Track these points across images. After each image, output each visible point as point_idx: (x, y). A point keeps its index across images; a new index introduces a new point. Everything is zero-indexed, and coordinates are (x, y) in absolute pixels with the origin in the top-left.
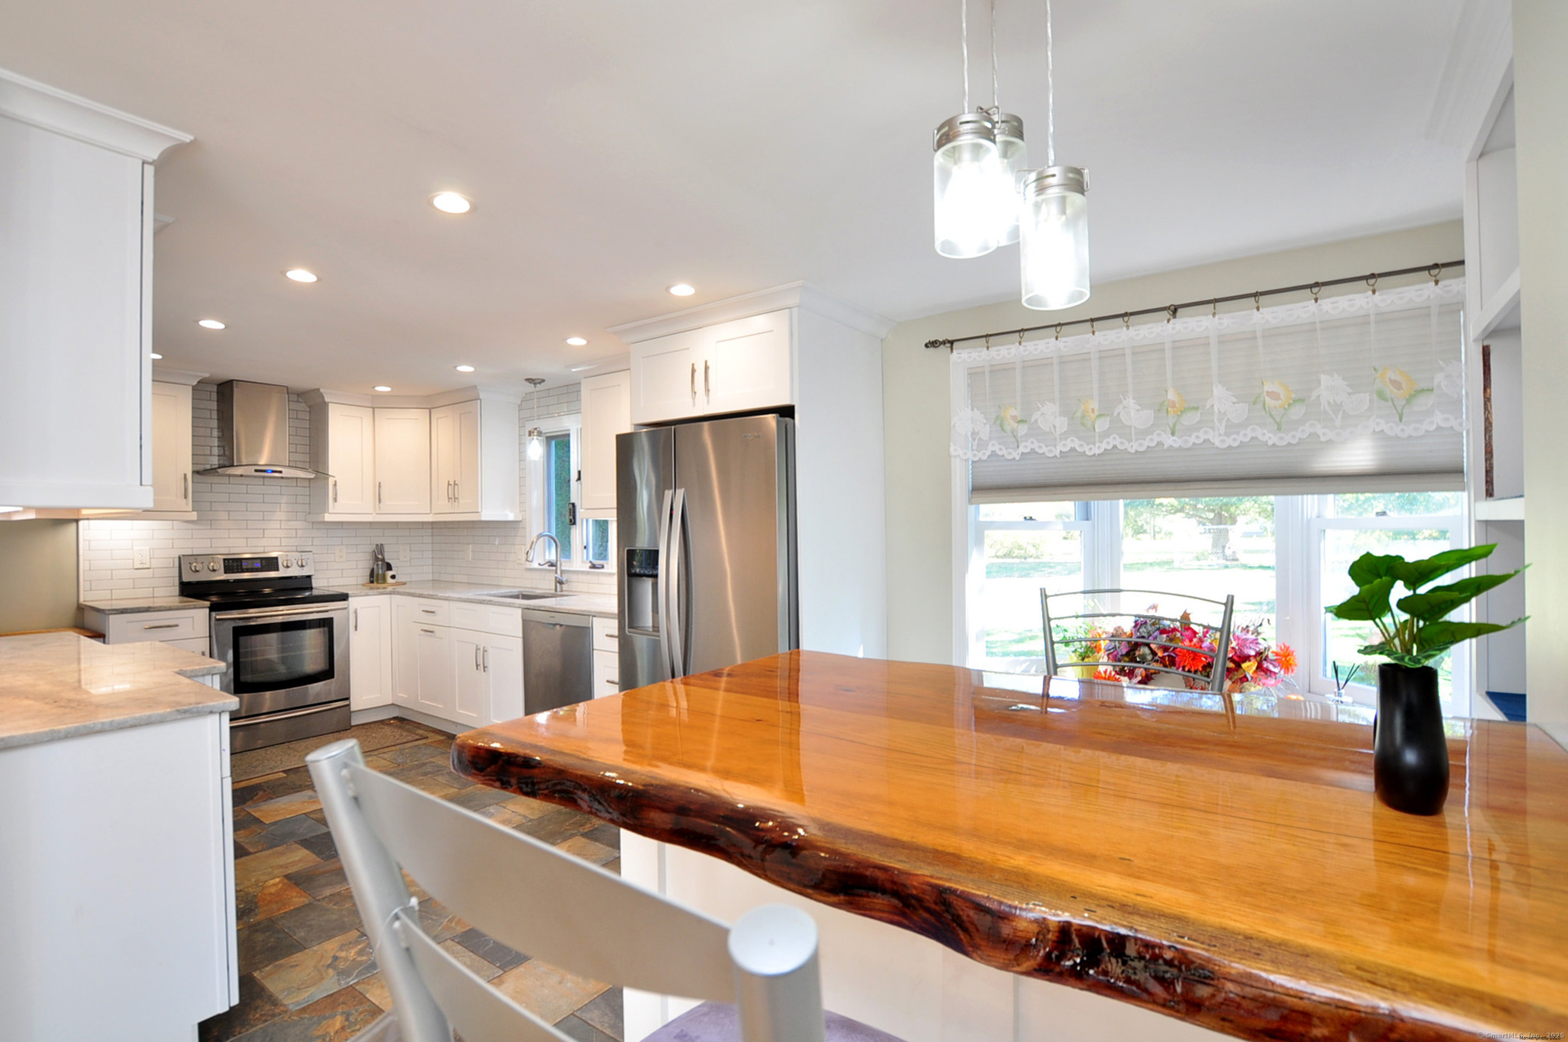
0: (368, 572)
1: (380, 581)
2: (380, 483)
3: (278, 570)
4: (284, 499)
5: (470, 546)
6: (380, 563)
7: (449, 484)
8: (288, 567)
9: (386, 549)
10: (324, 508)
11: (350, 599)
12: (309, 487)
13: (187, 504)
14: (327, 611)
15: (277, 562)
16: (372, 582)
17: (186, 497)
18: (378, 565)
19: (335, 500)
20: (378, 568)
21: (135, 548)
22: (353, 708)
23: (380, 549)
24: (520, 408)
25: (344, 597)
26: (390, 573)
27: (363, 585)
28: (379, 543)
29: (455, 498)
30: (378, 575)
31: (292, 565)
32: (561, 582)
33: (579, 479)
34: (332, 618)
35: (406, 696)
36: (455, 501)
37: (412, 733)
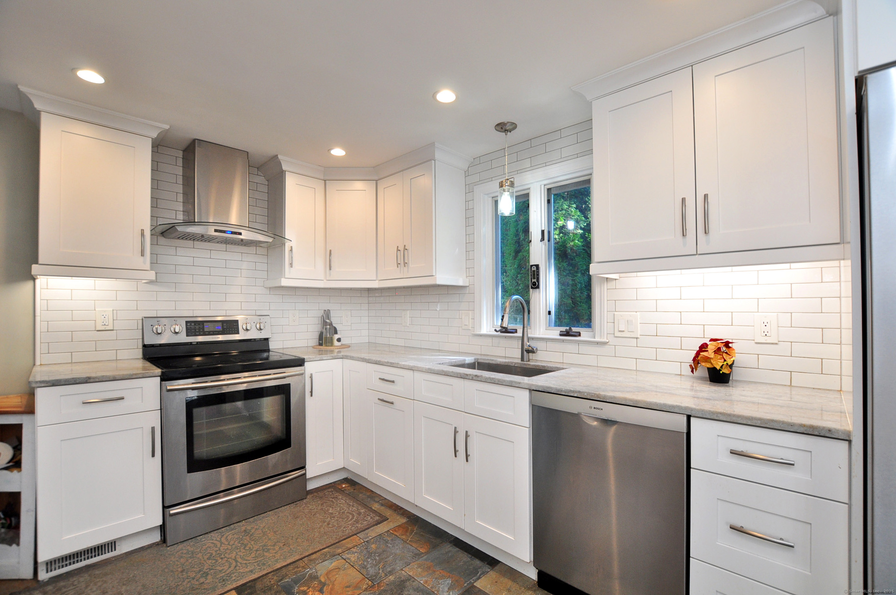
0: (316, 336)
1: (328, 344)
2: (330, 251)
3: (238, 333)
4: (245, 265)
5: (408, 311)
6: (328, 327)
7: (398, 250)
8: (247, 330)
9: (332, 314)
10: (281, 273)
11: (306, 364)
12: (267, 255)
13: (144, 262)
14: (284, 378)
15: (238, 325)
16: (321, 344)
17: (142, 255)
18: (326, 329)
19: (291, 265)
20: (327, 332)
21: (96, 309)
22: (309, 476)
23: (327, 313)
24: (467, 174)
25: (299, 362)
26: (336, 337)
27: (313, 347)
28: (326, 309)
29: (405, 263)
30: (326, 338)
31: (251, 328)
32: (531, 351)
33: (543, 239)
34: (290, 384)
35: (359, 464)
36: (405, 266)
37: (371, 508)
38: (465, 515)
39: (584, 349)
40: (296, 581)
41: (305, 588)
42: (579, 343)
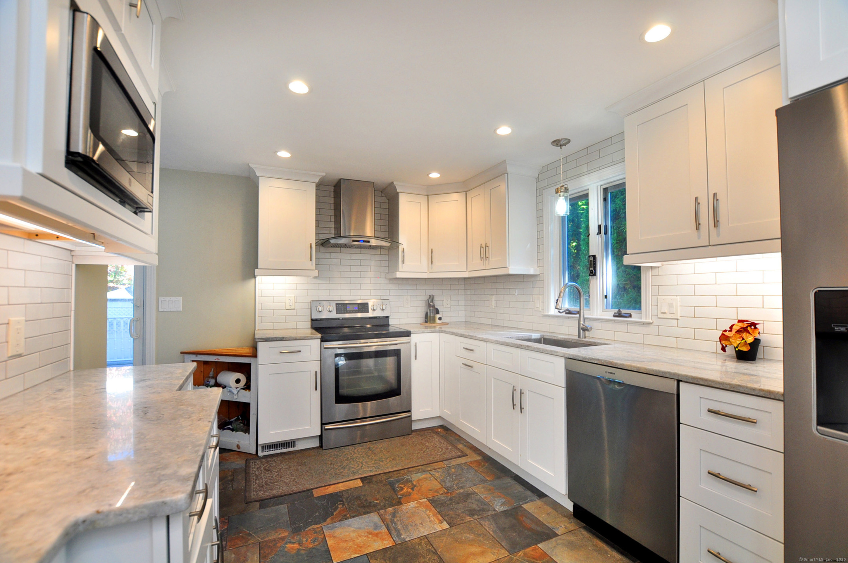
0: (423, 315)
1: (431, 322)
2: (432, 250)
3: (368, 312)
4: (373, 263)
5: (494, 296)
6: (432, 308)
7: (481, 247)
8: (374, 310)
9: (436, 298)
10: (396, 268)
11: (412, 335)
12: (388, 255)
13: (312, 265)
14: (396, 344)
15: (368, 307)
16: (426, 322)
17: (311, 260)
18: (430, 310)
19: (403, 262)
20: (430, 312)
21: (286, 295)
22: (414, 418)
23: (431, 298)
24: (538, 180)
25: (407, 334)
26: (438, 316)
27: (421, 324)
28: (431, 294)
29: (486, 257)
30: (430, 317)
31: (377, 308)
32: (585, 329)
33: (599, 233)
34: (400, 350)
35: (450, 413)
36: (486, 260)
37: (457, 447)
38: (520, 455)
39: (633, 328)
40: (398, 481)
41: (403, 486)
42: (628, 323)
